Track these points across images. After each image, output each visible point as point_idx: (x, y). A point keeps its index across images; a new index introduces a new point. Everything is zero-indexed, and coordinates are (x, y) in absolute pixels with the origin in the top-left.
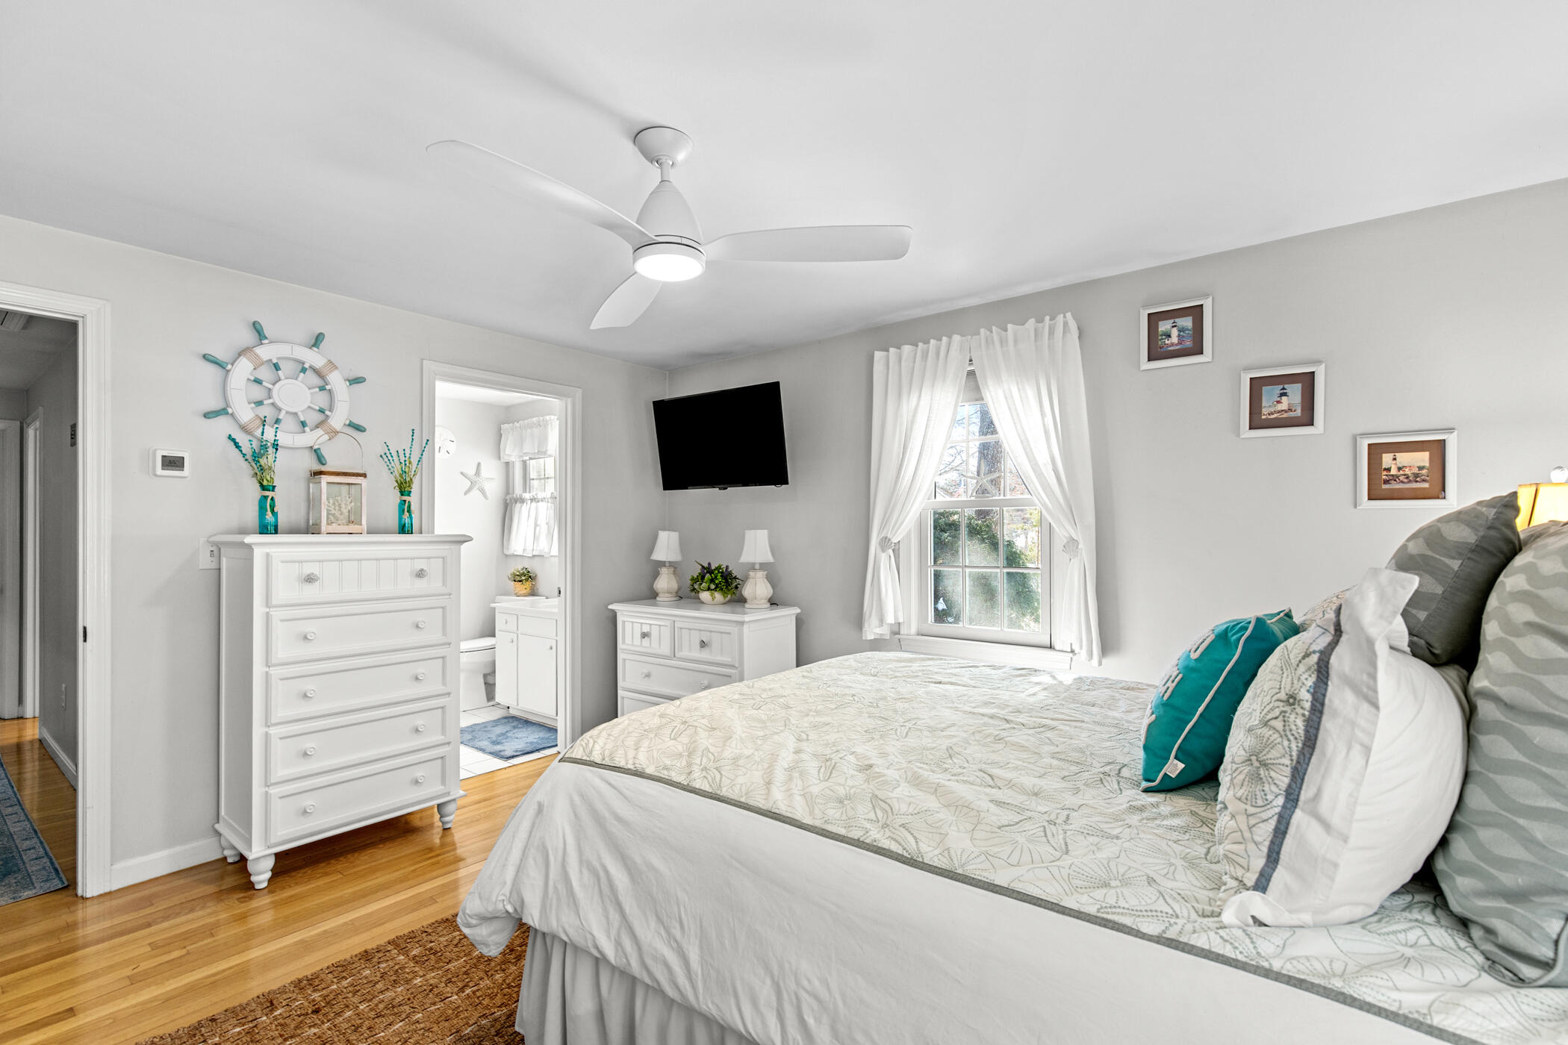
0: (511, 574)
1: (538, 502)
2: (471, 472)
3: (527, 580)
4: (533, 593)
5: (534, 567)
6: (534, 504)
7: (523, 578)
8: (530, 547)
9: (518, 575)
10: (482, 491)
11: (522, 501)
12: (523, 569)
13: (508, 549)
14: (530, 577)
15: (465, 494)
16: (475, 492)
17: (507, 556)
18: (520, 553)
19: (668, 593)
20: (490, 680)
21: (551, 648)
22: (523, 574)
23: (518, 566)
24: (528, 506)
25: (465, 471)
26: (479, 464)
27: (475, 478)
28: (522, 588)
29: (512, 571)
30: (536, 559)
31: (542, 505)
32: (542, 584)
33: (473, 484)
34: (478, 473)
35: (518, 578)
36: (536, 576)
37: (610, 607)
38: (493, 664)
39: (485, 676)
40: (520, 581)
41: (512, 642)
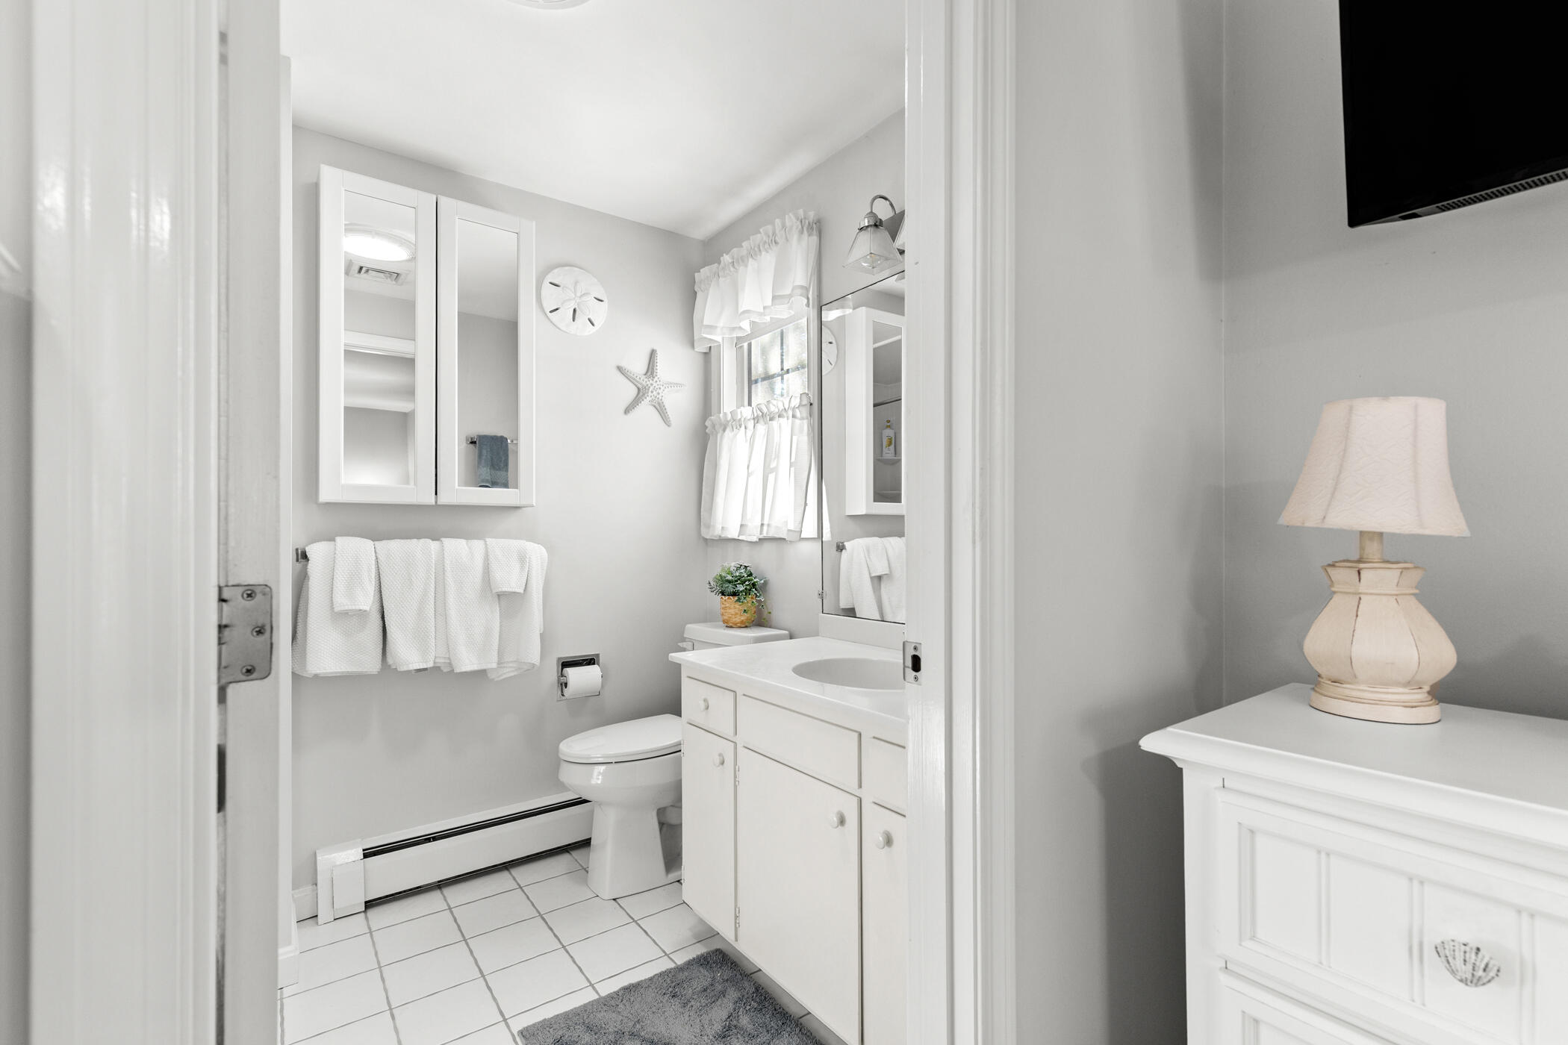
0: (716, 580)
1: (771, 419)
2: (638, 367)
3: (747, 592)
4: (760, 620)
5: (763, 563)
6: (761, 428)
7: (741, 588)
8: (754, 524)
9: (729, 582)
10: (661, 409)
11: (737, 423)
12: (738, 569)
13: (708, 527)
14: (754, 585)
15: (627, 411)
16: (645, 409)
17: (706, 540)
18: (733, 533)
19: (1408, 684)
20: (671, 819)
21: (842, 821)
22: (740, 580)
23: (730, 562)
24: (749, 433)
25: (624, 364)
26: (653, 353)
27: (644, 381)
28: (733, 608)
29: (717, 571)
30: (767, 547)
31: (784, 425)
32: (783, 603)
33: (641, 393)
34: (651, 369)
35: (730, 588)
36: (766, 583)
37: (1153, 743)
38: (677, 788)
39: (661, 812)
40: (734, 594)
41: (722, 763)
